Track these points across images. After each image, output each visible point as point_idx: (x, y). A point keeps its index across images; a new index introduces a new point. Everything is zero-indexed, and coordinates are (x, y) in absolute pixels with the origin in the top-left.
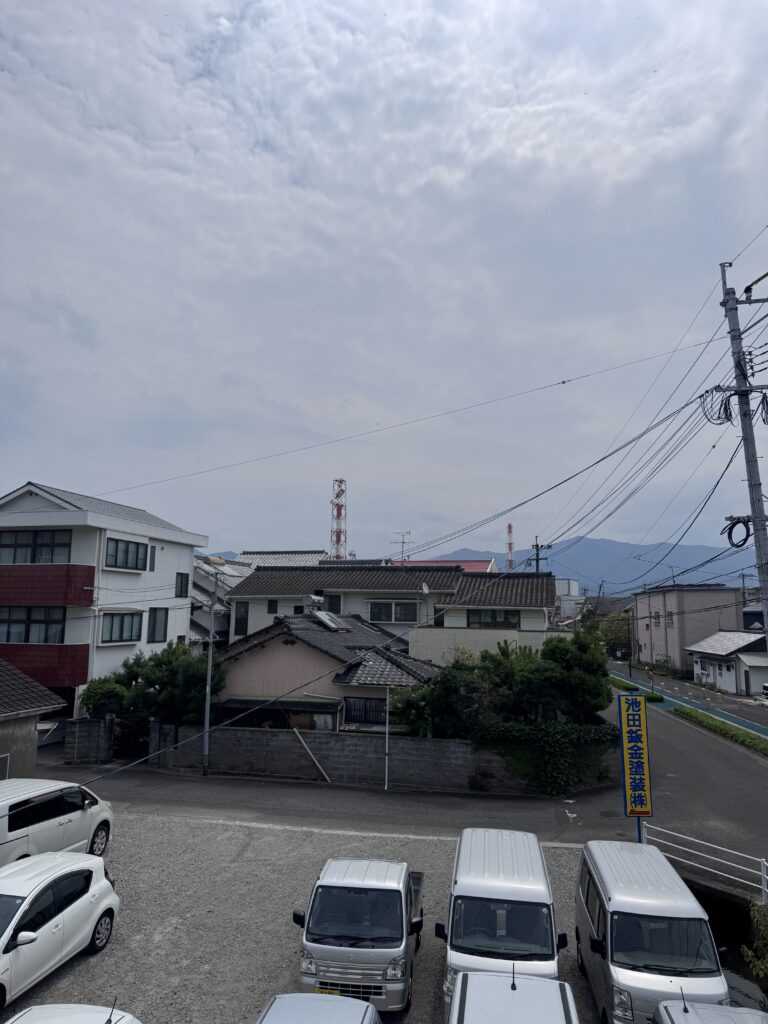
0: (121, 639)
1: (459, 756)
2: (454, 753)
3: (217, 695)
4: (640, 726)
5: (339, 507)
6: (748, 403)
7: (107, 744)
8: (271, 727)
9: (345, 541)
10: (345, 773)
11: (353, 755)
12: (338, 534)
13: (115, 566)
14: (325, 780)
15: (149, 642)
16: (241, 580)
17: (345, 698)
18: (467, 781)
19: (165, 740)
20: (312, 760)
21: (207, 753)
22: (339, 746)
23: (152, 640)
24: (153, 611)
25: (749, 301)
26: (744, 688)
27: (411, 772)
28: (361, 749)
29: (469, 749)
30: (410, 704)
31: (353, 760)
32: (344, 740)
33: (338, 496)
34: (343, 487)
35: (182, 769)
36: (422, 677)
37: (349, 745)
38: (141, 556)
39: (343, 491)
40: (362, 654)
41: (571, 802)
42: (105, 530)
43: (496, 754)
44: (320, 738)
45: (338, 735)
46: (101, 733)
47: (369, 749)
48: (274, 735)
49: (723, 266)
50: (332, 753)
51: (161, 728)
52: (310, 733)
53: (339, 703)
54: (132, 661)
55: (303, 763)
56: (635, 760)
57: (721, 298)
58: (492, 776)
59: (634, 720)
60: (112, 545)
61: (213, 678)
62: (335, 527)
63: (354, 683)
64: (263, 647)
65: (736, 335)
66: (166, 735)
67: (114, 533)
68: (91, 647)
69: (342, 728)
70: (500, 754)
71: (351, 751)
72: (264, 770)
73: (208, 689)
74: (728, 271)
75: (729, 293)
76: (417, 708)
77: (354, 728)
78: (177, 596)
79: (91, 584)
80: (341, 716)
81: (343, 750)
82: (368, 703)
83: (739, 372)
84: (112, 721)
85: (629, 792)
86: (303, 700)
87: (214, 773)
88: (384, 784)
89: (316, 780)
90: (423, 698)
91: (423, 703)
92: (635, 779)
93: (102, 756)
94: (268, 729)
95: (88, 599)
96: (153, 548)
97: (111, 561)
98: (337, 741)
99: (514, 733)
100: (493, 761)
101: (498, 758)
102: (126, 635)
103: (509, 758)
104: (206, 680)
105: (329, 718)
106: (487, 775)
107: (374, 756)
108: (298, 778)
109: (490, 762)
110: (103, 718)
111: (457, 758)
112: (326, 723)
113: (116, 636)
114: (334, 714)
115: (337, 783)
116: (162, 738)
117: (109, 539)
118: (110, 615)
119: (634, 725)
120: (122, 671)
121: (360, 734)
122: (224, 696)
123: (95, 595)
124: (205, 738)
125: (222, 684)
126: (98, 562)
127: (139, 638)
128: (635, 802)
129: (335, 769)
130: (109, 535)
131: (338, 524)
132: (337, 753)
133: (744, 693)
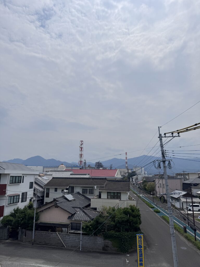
0: (13, 203)
1: (100, 241)
2: (99, 240)
3: (37, 221)
4: (142, 243)
5: (81, 148)
6: (165, 164)
7: (7, 234)
8: (51, 231)
9: (83, 157)
10: (70, 245)
11: (72, 240)
12: (81, 155)
13: (12, 183)
14: (65, 247)
15: (21, 202)
16: (49, 181)
17: (71, 223)
18: (102, 248)
19: (23, 234)
20: (61, 241)
21: (33, 238)
22: (68, 237)
23: (22, 201)
24: (23, 194)
25: (165, 137)
26: (182, 207)
27: (87, 245)
28: (74, 238)
29: (103, 239)
30: (87, 227)
31: (72, 241)
32: (70, 236)
33: (81, 145)
34: (83, 143)
35: (27, 243)
36: (91, 218)
37: (71, 237)
38: (20, 179)
39: (83, 144)
40: (76, 209)
41: (128, 255)
42: (10, 174)
43: (110, 241)
44: (63, 235)
45: (68, 234)
46: (6, 231)
47: (76, 239)
48: (52, 234)
49: (159, 127)
50: (66, 239)
51: (22, 230)
52: (61, 234)
53: (69, 224)
54: (16, 209)
55: (59, 242)
56: (140, 253)
57: (158, 136)
58: (108, 247)
59: (140, 242)
60: (12, 178)
61: (36, 217)
62: (80, 153)
63: (73, 219)
64: (50, 208)
65: (162, 146)
66: (23, 232)
67: (12, 175)
68: (5, 206)
69: (70, 232)
70: (111, 241)
71: (72, 239)
72: (49, 244)
73: (34, 221)
74: (160, 128)
75: (160, 135)
76: (89, 228)
77: (73, 232)
78: (30, 188)
79: (6, 189)
80: (70, 228)
81: (69, 238)
82: (77, 225)
83: (162, 156)
84: (9, 228)
85: (139, 262)
86: (60, 223)
87: (35, 244)
88: (80, 248)
89: (62, 247)
90: (91, 225)
91: (90, 227)
92: (140, 258)
93: (6, 238)
94: (50, 232)
95: (4, 193)
96: (23, 177)
97: (11, 182)
98: (68, 236)
99: (114, 235)
100: (109, 242)
101: (110, 242)
102: (15, 201)
103: (113, 242)
104: (34, 218)
105: (66, 229)
106: (107, 246)
107: (78, 240)
108: (57, 246)
109: (108, 243)
110: (7, 227)
111: (99, 242)
112: (65, 230)
113: (12, 202)
114: (68, 228)
115: (68, 248)
116: (22, 233)
117: (11, 176)
118: (10, 197)
119: (140, 243)
120: (13, 212)
121: (74, 234)
122: (39, 222)
123: (6, 192)
124: (33, 234)
125: (39, 218)
126: (8, 183)
127: (19, 202)
128: (140, 265)
129: (68, 244)
130: (11, 175)
131: (81, 152)
132: (68, 239)
133: (182, 208)
